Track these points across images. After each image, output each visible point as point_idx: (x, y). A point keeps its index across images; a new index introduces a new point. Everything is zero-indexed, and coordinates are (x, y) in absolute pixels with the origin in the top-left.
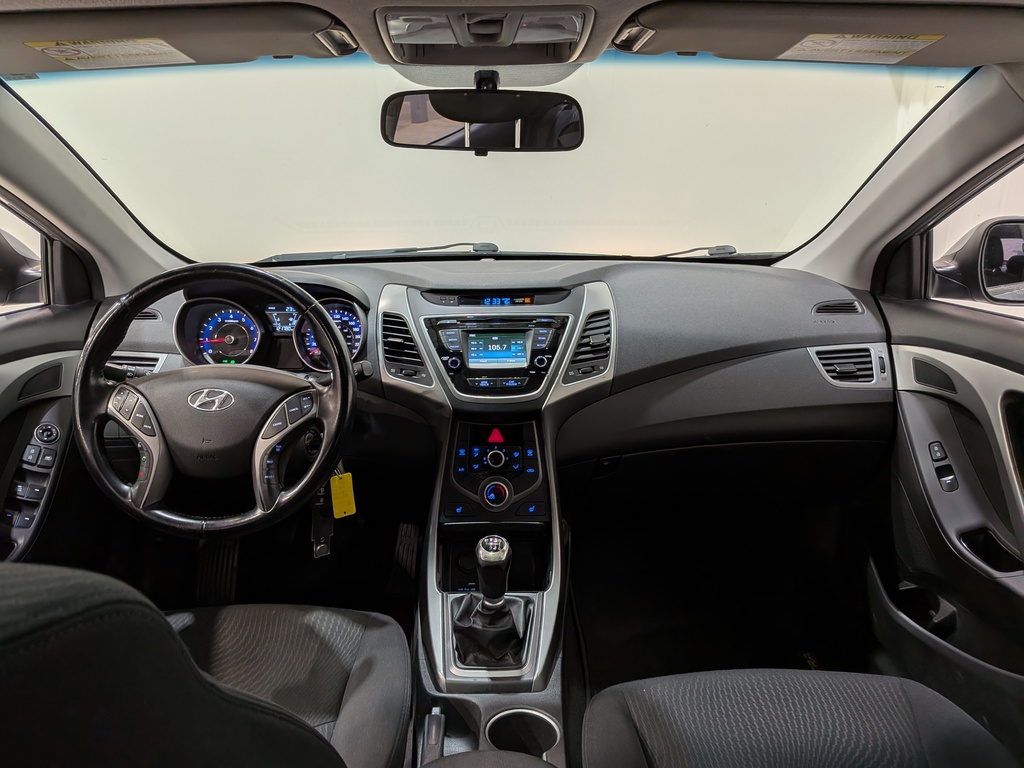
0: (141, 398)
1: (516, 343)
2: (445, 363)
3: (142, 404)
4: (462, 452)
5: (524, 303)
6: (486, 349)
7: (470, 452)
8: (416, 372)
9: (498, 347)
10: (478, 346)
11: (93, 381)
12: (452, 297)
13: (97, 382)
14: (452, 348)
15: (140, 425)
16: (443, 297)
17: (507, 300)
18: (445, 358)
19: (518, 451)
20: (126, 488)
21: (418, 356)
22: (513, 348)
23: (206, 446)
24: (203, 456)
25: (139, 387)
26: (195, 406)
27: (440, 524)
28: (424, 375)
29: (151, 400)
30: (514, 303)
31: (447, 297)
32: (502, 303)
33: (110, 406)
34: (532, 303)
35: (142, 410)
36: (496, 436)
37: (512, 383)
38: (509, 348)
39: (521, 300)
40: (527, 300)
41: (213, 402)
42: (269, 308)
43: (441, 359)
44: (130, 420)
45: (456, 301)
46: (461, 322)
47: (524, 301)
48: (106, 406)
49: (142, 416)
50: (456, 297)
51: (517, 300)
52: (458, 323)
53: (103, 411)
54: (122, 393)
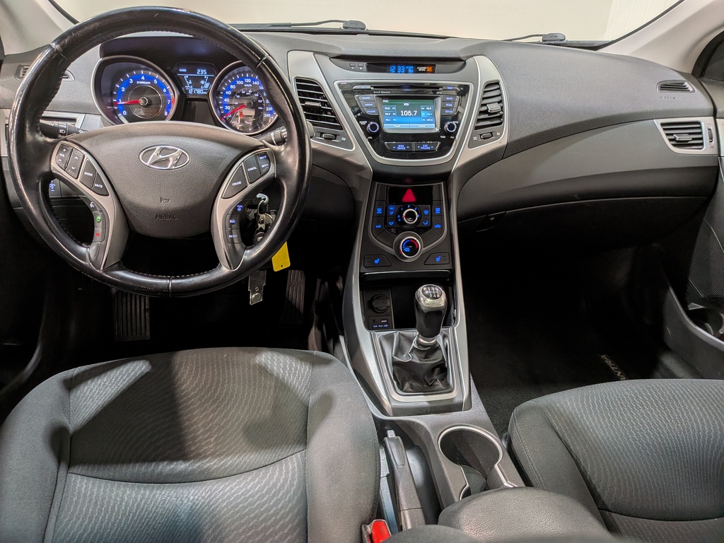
0: (87, 156)
1: (425, 110)
2: (364, 127)
3: (89, 162)
4: (379, 211)
5: (426, 72)
6: (399, 114)
7: (386, 210)
8: (336, 136)
9: (409, 113)
10: (391, 111)
11: (29, 137)
12: (361, 64)
13: (34, 138)
14: (369, 112)
15: (90, 183)
16: (353, 63)
17: (411, 68)
18: (364, 123)
19: (426, 209)
20: (83, 250)
21: (335, 120)
22: (423, 114)
23: (164, 205)
24: (162, 216)
25: (81, 144)
26: (148, 164)
27: (361, 274)
28: (344, 139)
29: (98, 158)
30: (418, 72)
31: (356, 63)
32: (406, 72)
33: (54, 164)
34: (433, 72)
35: (90, 167)
36: (409, 197)
37: (425, 147)
38: (419, 115)
39: (423, 69)
40: (429, 69)
41: (167, 160)
42: (180, 70)
43: (360, 124)
44: (79, 179)
45: (365, 67)
46: (374, 87)
47: (426, 70)
48: (48, 164)
49: (91, 175)
50: (365, 64)
51: (420, 69)
52: (372, 88)
53: (46, 169)
54: (65, 150)
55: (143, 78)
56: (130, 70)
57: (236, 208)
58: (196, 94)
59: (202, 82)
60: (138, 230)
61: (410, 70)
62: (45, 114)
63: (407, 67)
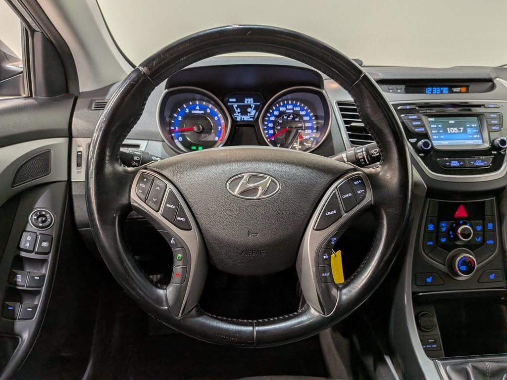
0: (170, 186)
1: (471, 127)
2: (414, 145)
3: (171, 192)
4: (431, 227)
5: (460, 92)
6: (446, 131)
7: (438, 227)
9: (455, 130)
10: (438, 129)
11: (108, 168)
12: (399, 87)
13: (114, 168)
14: (417, 130)
15: (170, 215)
16: (391, 87)
17: (445, 90)
18: (413, 141)
19: (478, 224)
20: (161, 292)
22: (469, 131)
23: (251, 240)
25: (163, 172)
26: (235, 193)
27: (414, 294)
29: (181, 187)
30: (452, 92)
31: (395, 86)
32: (442, 92)
33: (133, 195)
34: (467, 92)
35: (172, 199)
36: (461, 212)
37: (479, 163)
38: (465, 131)
39: (458, 90)
40: (464, 89)
41: (256, 189)
42: (231, 100)
43: (410, 142)
44: (160, 212)
45: (403, 90)
46: (419, 107)
47: (461, 90)
48: (127, 195)
49: (174, 207)
50: (403, 87)
51: (455, 90)
52: (417, 108)
53: (124, 201)
54: (145, 180)
55: (198, 108)
56: (186, 101)
57: (330, 240)
58: (244, 121)
59: (249, 110)
60: (219, 267)
61: (444, 91)
62: (126, 142)
63: (442, 89)
